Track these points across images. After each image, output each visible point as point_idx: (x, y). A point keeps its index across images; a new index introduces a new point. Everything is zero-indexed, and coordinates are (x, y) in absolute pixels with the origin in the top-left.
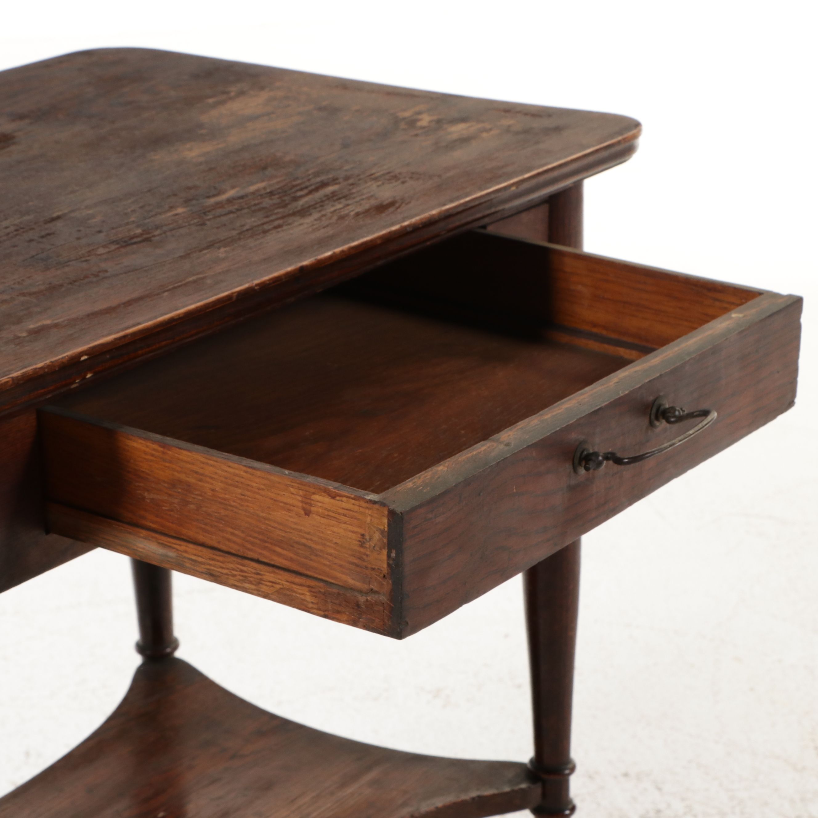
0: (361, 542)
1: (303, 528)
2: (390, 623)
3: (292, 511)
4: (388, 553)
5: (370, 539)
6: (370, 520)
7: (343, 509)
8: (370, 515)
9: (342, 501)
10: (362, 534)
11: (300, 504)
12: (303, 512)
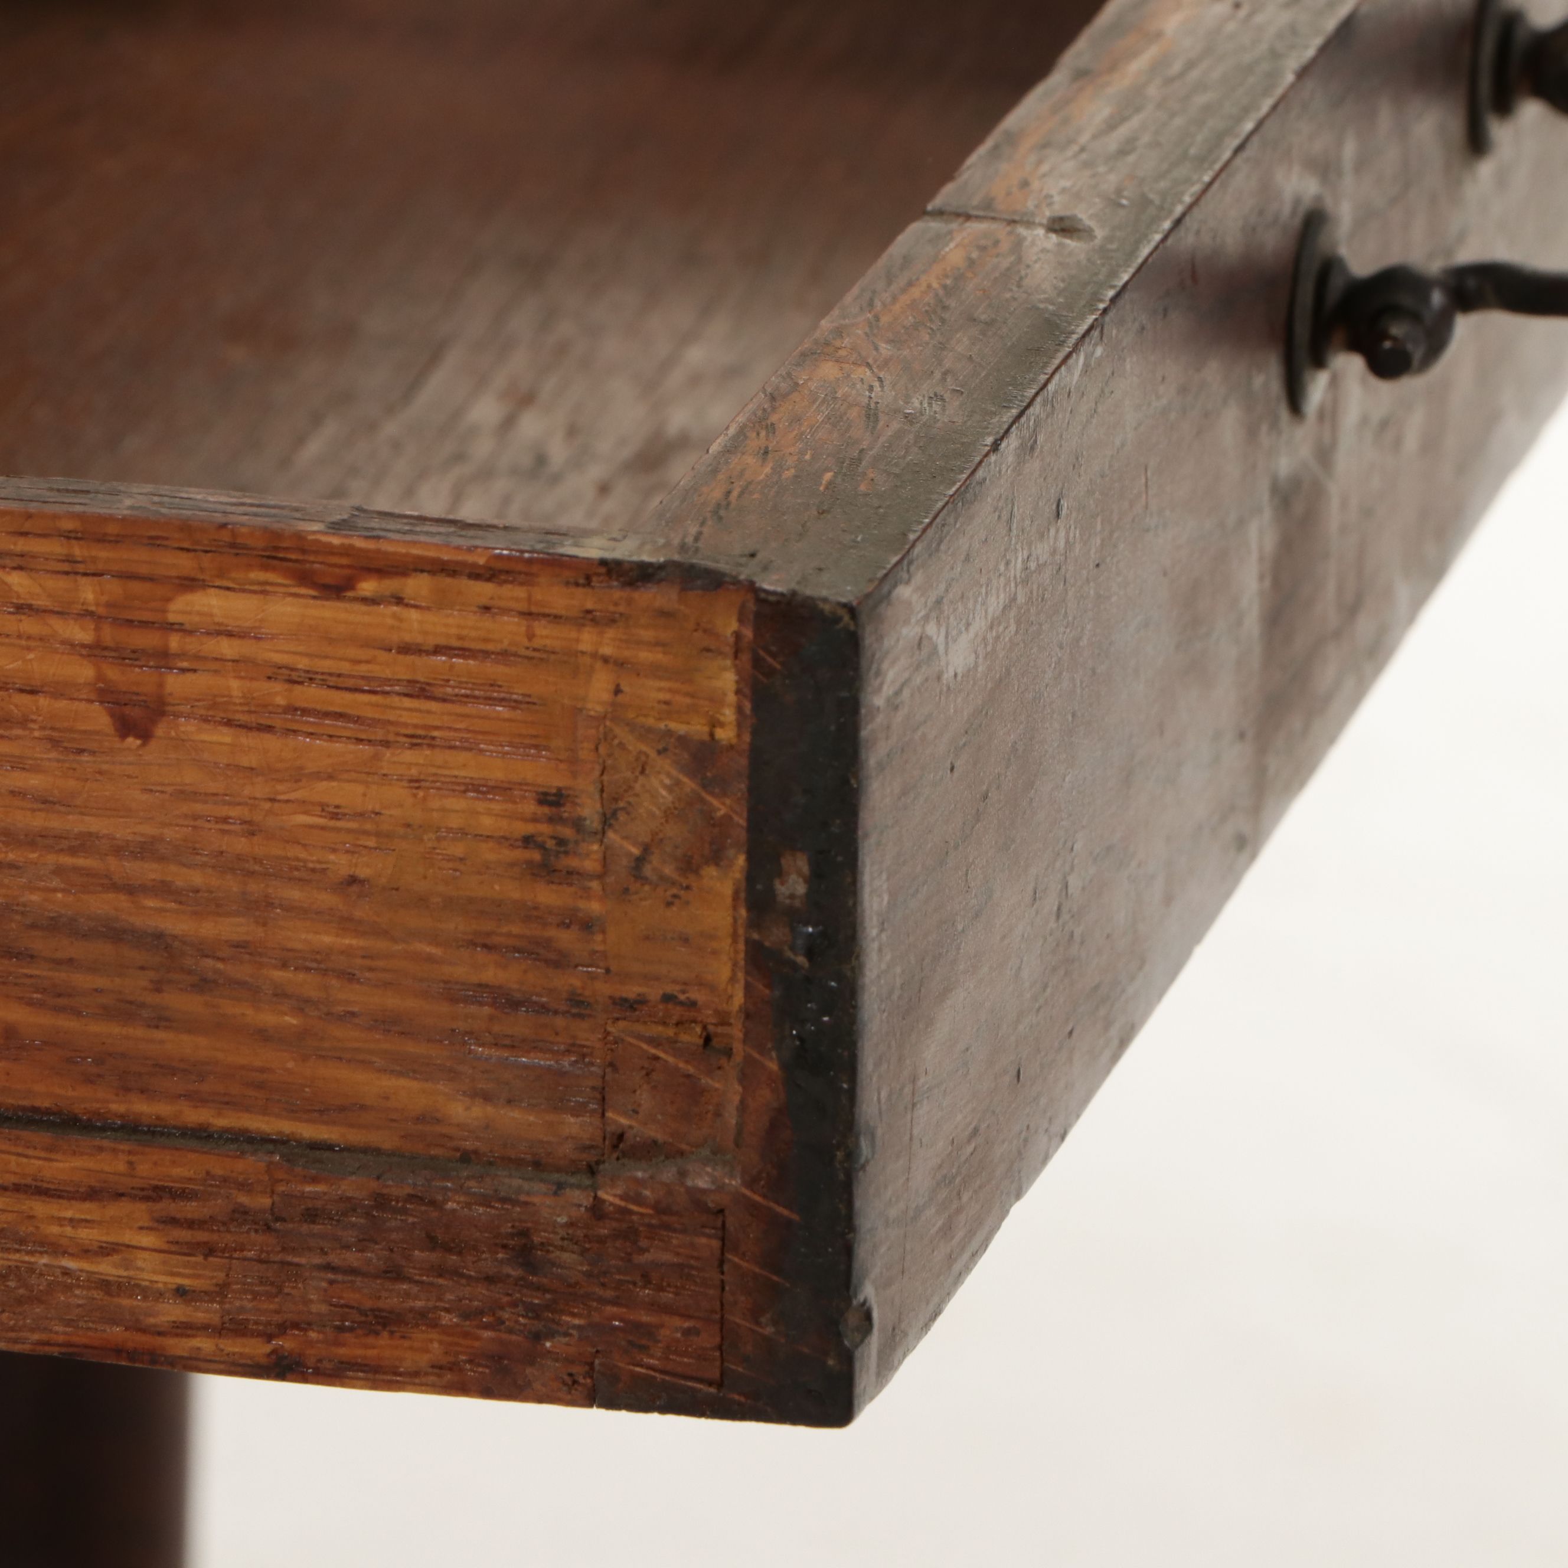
0: (542, 847)
1: (94, 825)
2: (769, 1330)
3: (24, 722)
4: (751, 877)
5: (608, 820)
6: (606, 696)
7: (405, 649)
8: (606, 660)
9: (399, 600)
10: (546, 794)
11: (84, 672)
12: (99, 719)
